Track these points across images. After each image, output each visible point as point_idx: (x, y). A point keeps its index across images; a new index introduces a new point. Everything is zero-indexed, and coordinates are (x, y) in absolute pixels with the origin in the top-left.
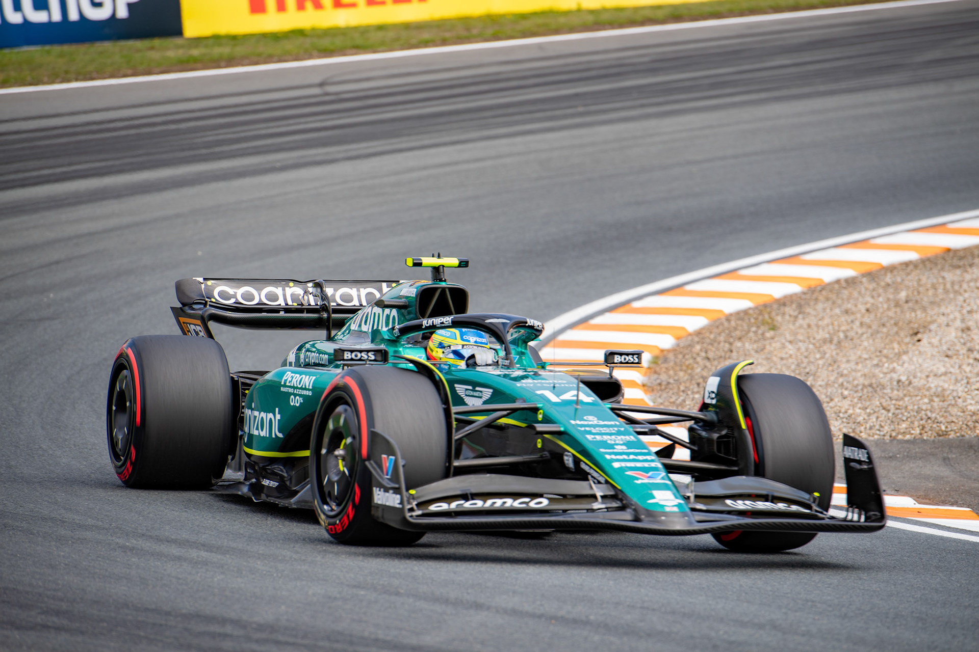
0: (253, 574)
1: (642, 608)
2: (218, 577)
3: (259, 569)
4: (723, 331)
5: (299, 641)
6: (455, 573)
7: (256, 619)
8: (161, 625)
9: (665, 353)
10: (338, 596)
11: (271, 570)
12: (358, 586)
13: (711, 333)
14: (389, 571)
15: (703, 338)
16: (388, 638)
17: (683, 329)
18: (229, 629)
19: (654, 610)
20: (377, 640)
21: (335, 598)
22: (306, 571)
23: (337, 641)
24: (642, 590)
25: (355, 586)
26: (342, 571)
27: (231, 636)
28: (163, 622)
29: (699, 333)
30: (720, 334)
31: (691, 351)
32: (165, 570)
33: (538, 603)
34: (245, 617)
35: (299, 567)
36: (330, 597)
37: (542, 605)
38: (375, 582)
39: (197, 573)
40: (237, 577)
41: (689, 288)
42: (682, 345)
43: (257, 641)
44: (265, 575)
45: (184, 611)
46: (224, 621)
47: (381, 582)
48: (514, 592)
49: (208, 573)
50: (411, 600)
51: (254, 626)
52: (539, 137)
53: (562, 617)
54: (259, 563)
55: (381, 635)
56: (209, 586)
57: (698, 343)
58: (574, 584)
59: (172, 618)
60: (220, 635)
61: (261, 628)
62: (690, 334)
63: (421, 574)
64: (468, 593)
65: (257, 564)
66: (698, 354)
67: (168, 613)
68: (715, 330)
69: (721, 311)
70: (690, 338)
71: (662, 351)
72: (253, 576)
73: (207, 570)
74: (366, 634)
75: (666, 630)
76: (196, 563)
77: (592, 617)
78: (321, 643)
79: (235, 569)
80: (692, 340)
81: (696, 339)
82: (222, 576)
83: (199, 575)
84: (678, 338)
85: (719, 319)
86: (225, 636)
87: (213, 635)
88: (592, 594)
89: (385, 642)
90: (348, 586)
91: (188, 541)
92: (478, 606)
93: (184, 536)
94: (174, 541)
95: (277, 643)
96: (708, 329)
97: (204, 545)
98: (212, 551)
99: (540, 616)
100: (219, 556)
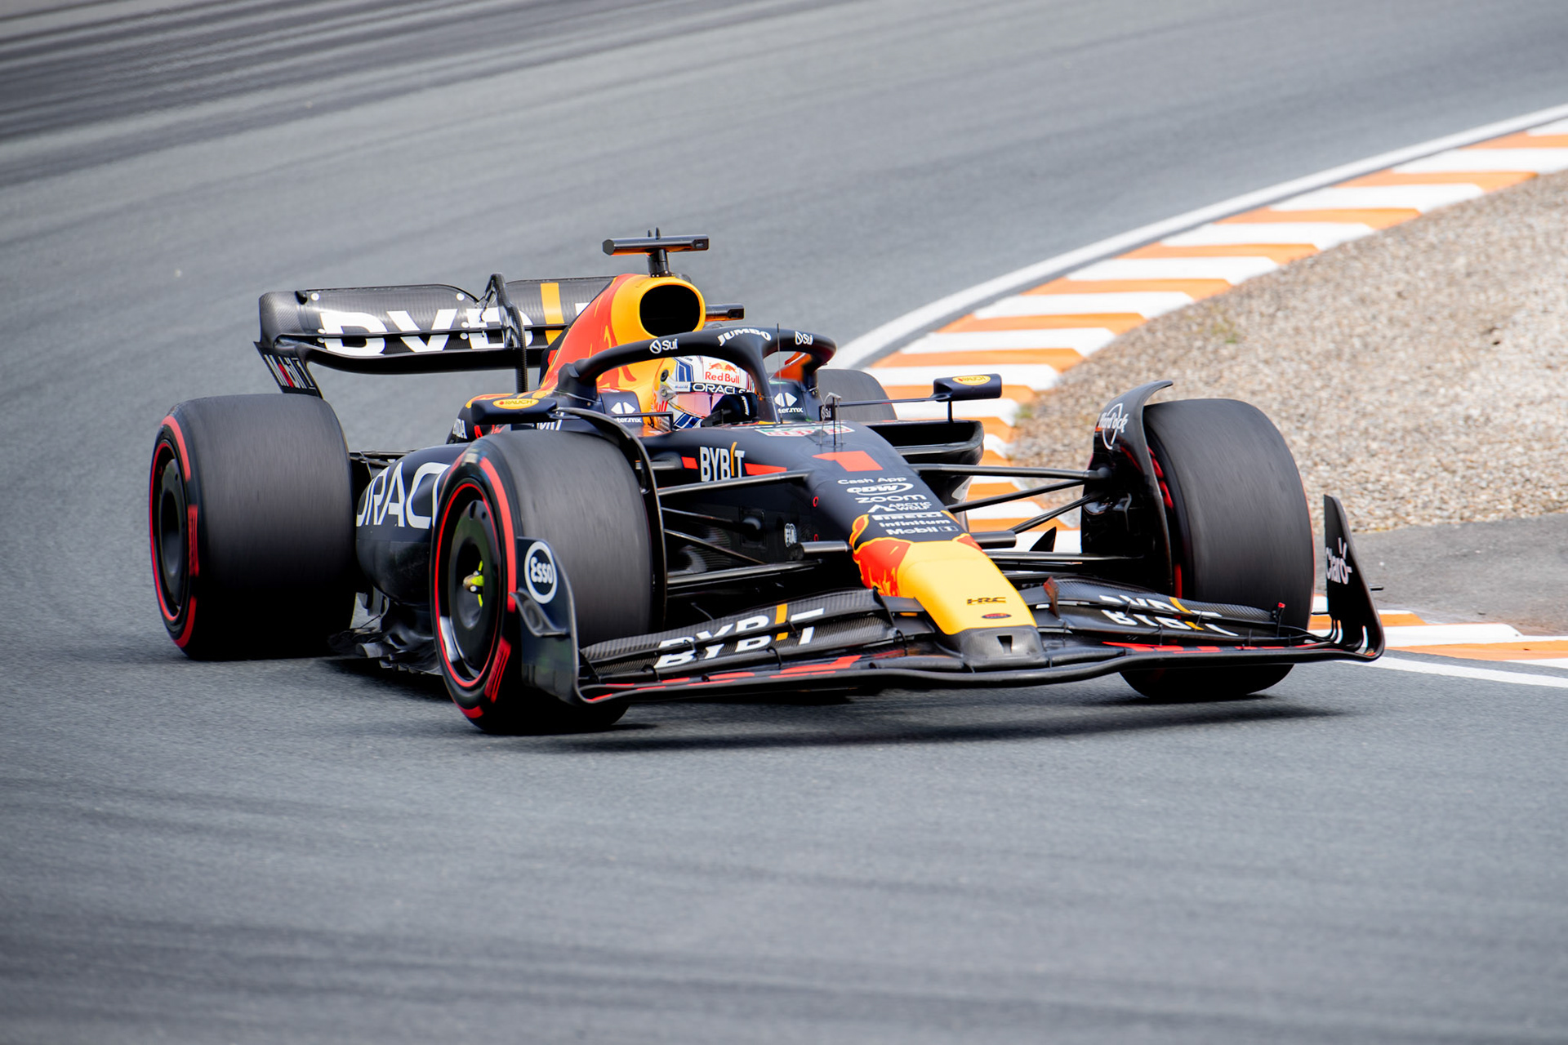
0: (335, 847)
1: (1050, 856)
2: (272, 858)
3: (346, 837)
4: (1144, 351)
5: (437, 960)
8: (177, 950)
9: (1043, 397)
10: (497, 874)
11: (368, 837)
12: (532, 855)
13: (1122, 356)
14: (585, 824)
15: (1109, 367)
17: (1071, 351)
18: (303, 948)
19: (1073, 858)
20: (577, 949)
21: (492, 880)
22: (434, 835)
25: (525, 856)
26: (499, 830)
27: (308, 960)
28: (181, 945)
29: (1099, 357)
30: (1138, 357)
31: (1089, 390)
32: (173, 851)
33: (863, 861)
35: (419, 828)
36: (481, 878)
37: (869, 865)
38: (561, 845)
39: (233, 852)
40: (307, 854)
41: (1074, 277)
42: (1071, 381)
43: (358, 966)
44: (358, 846)
45: (217, 922)
46: (292, 935)
47: (572, 845)
48: (818, 845)
49: (252, 850)
50: (631, 872)
53: (909, 883)
54: (344, 826)
56: (258, 875)
57: (1100, 375)
58: (924, 823)
59: (195, 936)
61: (361, 942)
62: (1085, 361)
63: (643, 825)
64: (733, 853)
65: (342, 828)
66: (1102, 396)
67: (187, 929)
68: (1130, 350)
69: (1136, 315)
70: (1085, 367)
71: (1037, 394)
72: (337, 851)
73: (250, 846)
76: (228, 834)
77: (964, 880)
78: (475, 962)
79: (302, 840)
80: (1088, 372)
81: (1096, 369)
82: (280, 855)
83: (236, 855)
84: (1063, 370)
85: (1134, 329)
86: (298, 961)
87: (276, 962)
88: (958, 838)
90: (513, 855)
91: (208, 796)
92: (756, 875)
93: (201, 787)
94: (184, 798)
95: (396, 967)
96: (1115, 348)
97: (239, 802)
98: (255, 812)
99: (870, 885)
100: (270, 820)
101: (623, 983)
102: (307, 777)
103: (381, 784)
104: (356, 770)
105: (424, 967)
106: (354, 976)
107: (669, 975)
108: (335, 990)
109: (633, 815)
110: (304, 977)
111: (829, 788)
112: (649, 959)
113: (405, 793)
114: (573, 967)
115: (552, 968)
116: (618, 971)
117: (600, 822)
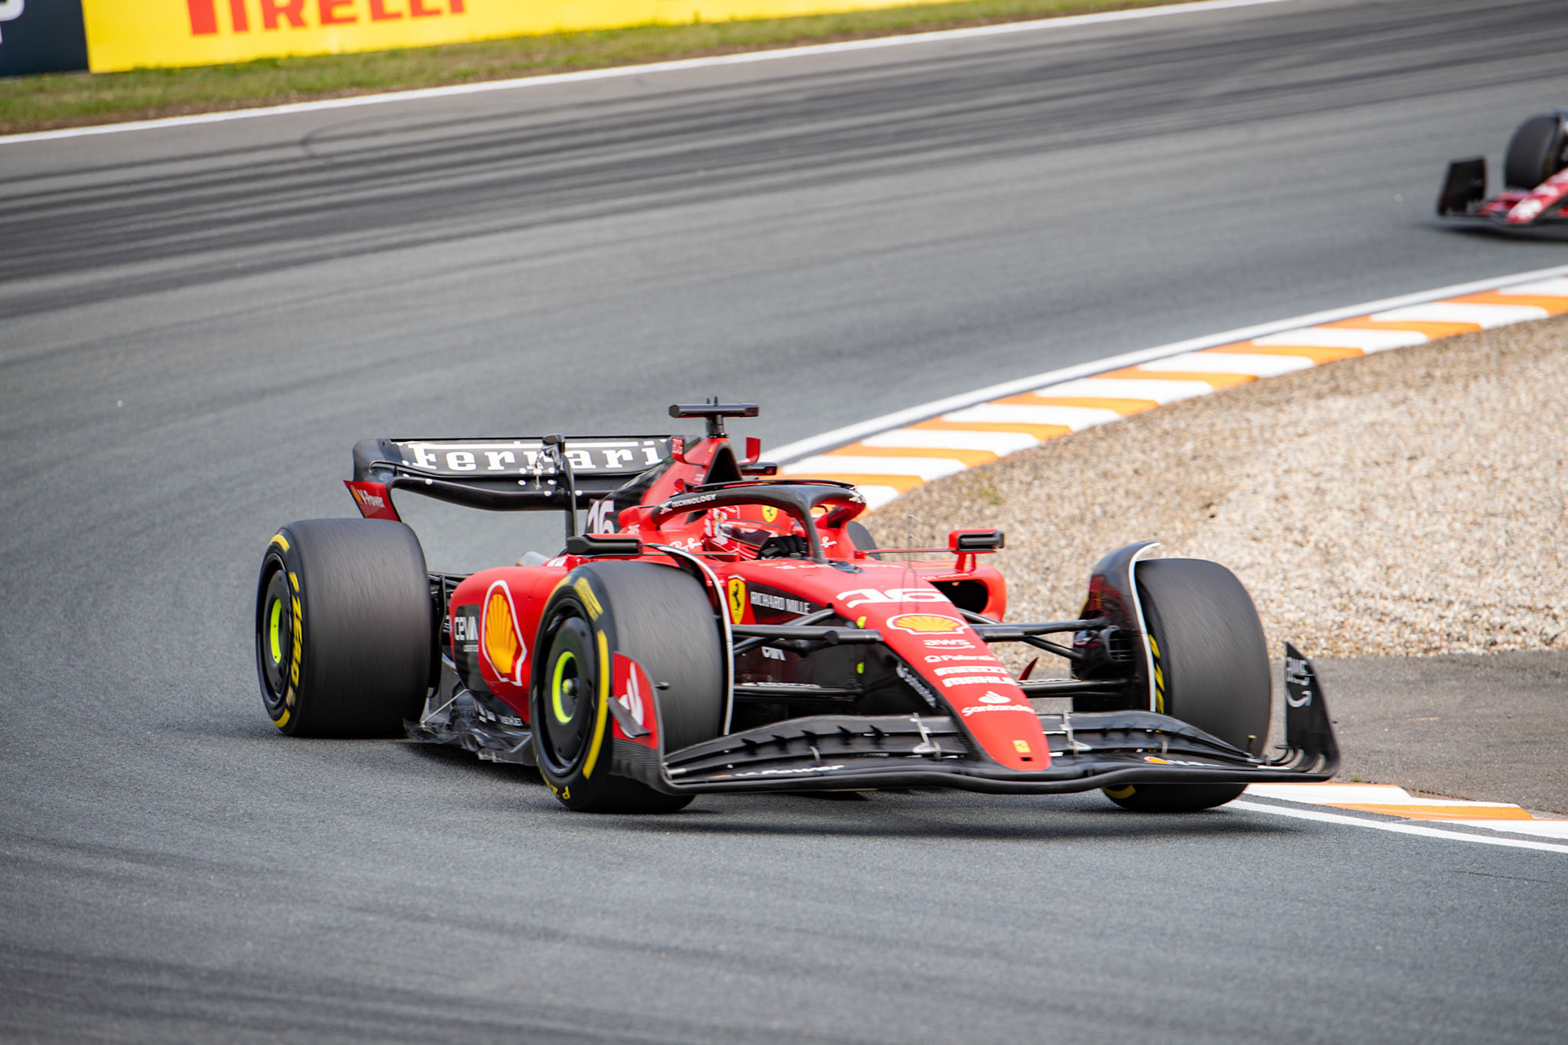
0: (203, 894)
1: (797, 930)
2: (149, 901)
3: (212, 887)
4: (921, 507)
5: (274, 995)
6: (514, 885)
7: (206, 964)
8: (59, 976)
10: (334, 924)
11: (231, 887)
12: (366, 909)
13: (902, 511)
14: (413, 885)
15: (891, 519)
16: (411, 987)
18: (165, 980)
19: (815, 933)
20: (393, 991)
21: (330, 929)
22: (286, 888)
23: (333, 994)
24: (799, 904)
25: (360, 910)
26: (341, 887)
27: (168, 990)
28: (63, 972)
30: (915, 512)
32: (66, 892)
33: (641, 927)
34: (189, 961)
35: (274, 882)
36: (322, 927)
37: (646, 931)
38: (391, 902)
39: (117, 895)
40: (178, 900)
41: (867, 443)
43: (208, 997)
44: (221, 895)
45: (95, 954)
46: (157, 968)
47: (401, 902)
48: (604, 912)
49: (133, 894)
50: (447, 928)
51: (204, 974)
52: (642, 217)
53: (677, 948)
54: (212, 877)
55: (400, 982)
56: (135, 915)
57: (883, 526)
58: (696, 897)
59: (76, 965)
60: (151, 989)
61: (214, 976)
63: (462, 888)
64: (534, 916)
65: (210, 879)
67: (70, 958)
68: (909, 507)
69: (917, 478)
72: (203, 898)
73: (132, 890)
74: (377, 982)
75: (834, 963)
76: (114, 879)
77: (722, 947)
78: (307, 998)
79: (176, 888)
80: (874, 522)
81: (880, 521)
82: (155, 899)
83: (119, 897)
85: (914, 489)
86: (160, 990)
87: (140, 990)
88: (722, 912)
89: (406, 993)
90: (350, 908)
91: (102, 847)
92: (549, 935)
93: (96, 839)
94: (81, 847)
95: (240, 999)
96: (898, 504)
97: (126, 853)
98: (139, 861)
99: (644, 948)
100: (151, 869)
101: (427, 1021)
102: (186, 834)
103: (247, 843)
105: (265, 1000)
106: (205, 1005)
107: (466, 1017)
108: (187, 1016)
109: (454, 879)
110: (163, 1004)
111: (621, 864)
112: (452, 1002)
113: (267, 852)
114: (388, 1006)
115: (370, 1006)
116: (425, 1011)
117: (426, 883)
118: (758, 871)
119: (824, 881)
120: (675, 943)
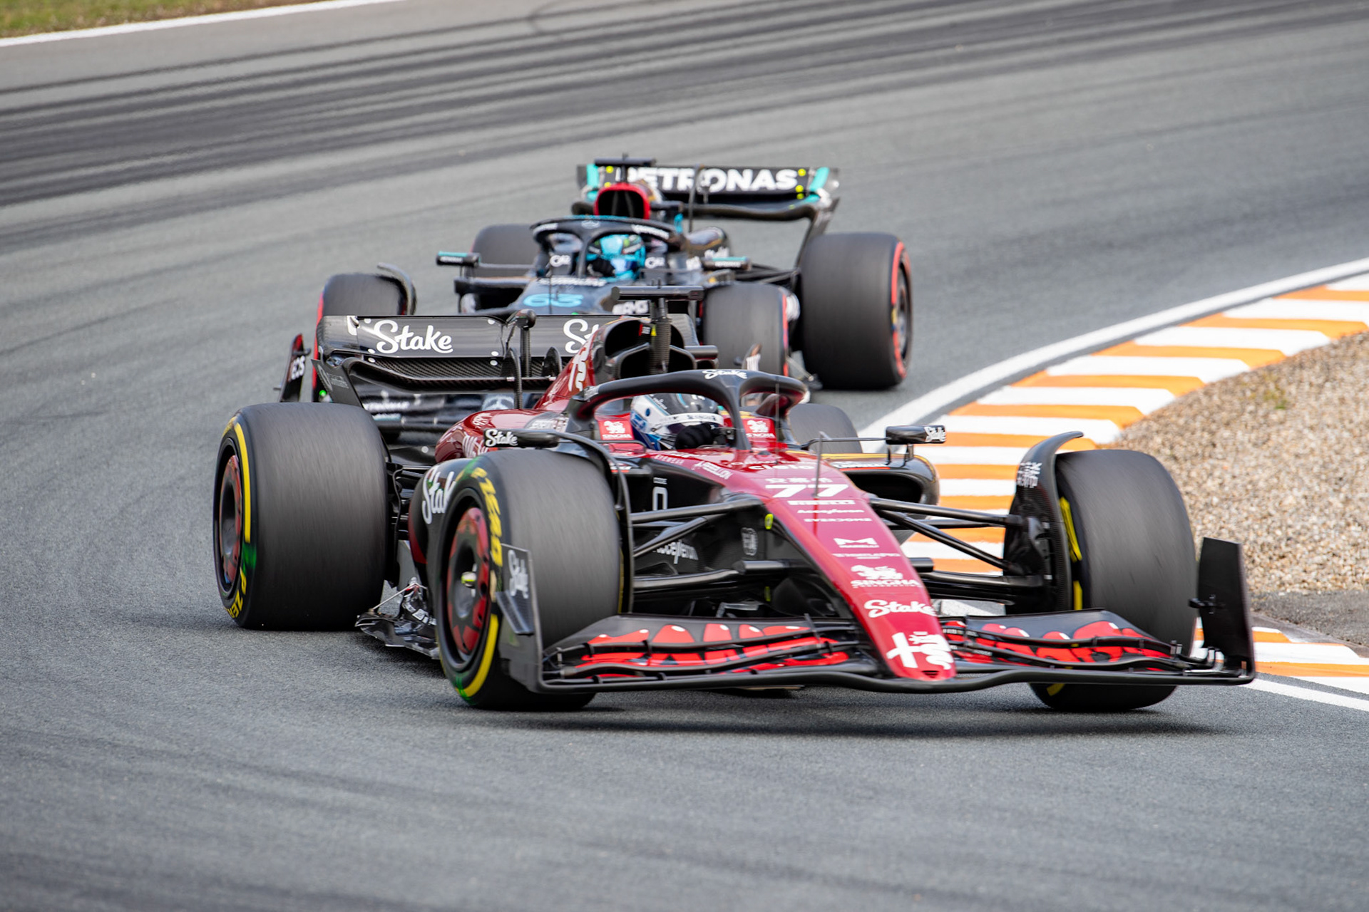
0: (424, 827)
1: (1063, 872)
2: (367, 833)
3: (434, 819)
4: (1200, 412)
6: (755, 820)
10: (564, 860)
11: (453, 819)
12: (597, 844)
13: (1179, 416)
14: (648, 819)
15: (1166, 425)
17: (1134, 409)
19: (1084, 875)
21: (559, 865)
22: (512, 821)
24: (1065, 843)
25: (591, 845)
26: (570, 820)
29: (1159, 416)
30: (1194, 417)
32: (280, 822)
33: (893, 867)
35: (499, 814)
36: (550, 863)
37: (899, 871)
38: (624, 836)
39: (333, 826)
40: (398, 832)
41: (1140, 341)
42: (1131, 436)
44: (444, 827)
45: (312, 889)
47: (634, 837)
48: (854, 850)
49: (350, 826)
50: (684, 866)
52: (891, 97)
53: (932, 890)
54: (434, 808)
57: (1158, 432)
58: (953, 835)
62: (1145, 419)
63: (700, 823)
64: (777, 853)
65: (431, 810)
68: (1187, 411)
69: (1196, 379)
70: (1145, 425)
72: (425, 830)
73: (349, 821)
76: (331, 810)
77: (982, 889)
79: (396, 819)
80: (1148, 429)
81: (1155, 426)
82: (374, 831)
83: (336, 829)
84: (1125, 426)
85: (1193, 392)
88: (982, 851)
90: (580, 843)
91: (317, 775)
92: (794, 874)
93: (311, 766)
94: (295, 775)
96: (1175, 409)
97: (343, 781)
98: (357, 791)
99: (897, 889)
100: (369, 799)
102: (406, 762)
103: (470, 773)
104: (449, 758)
109: (691, 813)
111: (871, 798)
113: (492, 782)
117: (661, 817)
118: (1021, 808)
119: (1094, 819)
120: (931, 883)
